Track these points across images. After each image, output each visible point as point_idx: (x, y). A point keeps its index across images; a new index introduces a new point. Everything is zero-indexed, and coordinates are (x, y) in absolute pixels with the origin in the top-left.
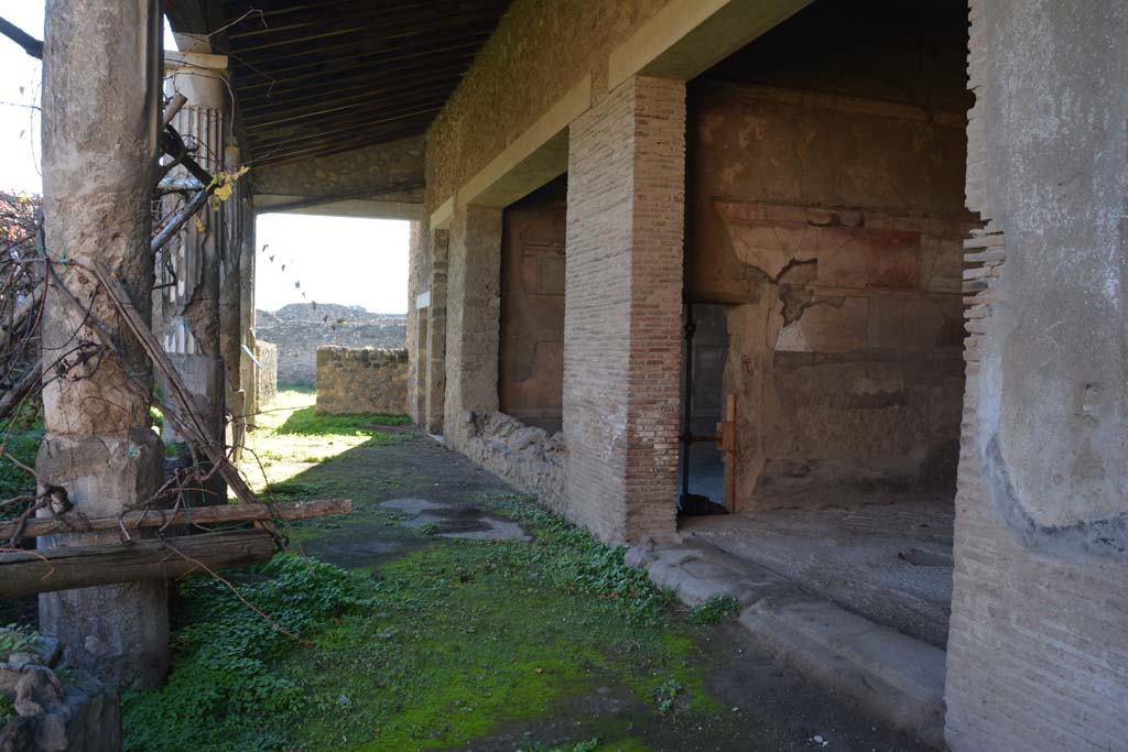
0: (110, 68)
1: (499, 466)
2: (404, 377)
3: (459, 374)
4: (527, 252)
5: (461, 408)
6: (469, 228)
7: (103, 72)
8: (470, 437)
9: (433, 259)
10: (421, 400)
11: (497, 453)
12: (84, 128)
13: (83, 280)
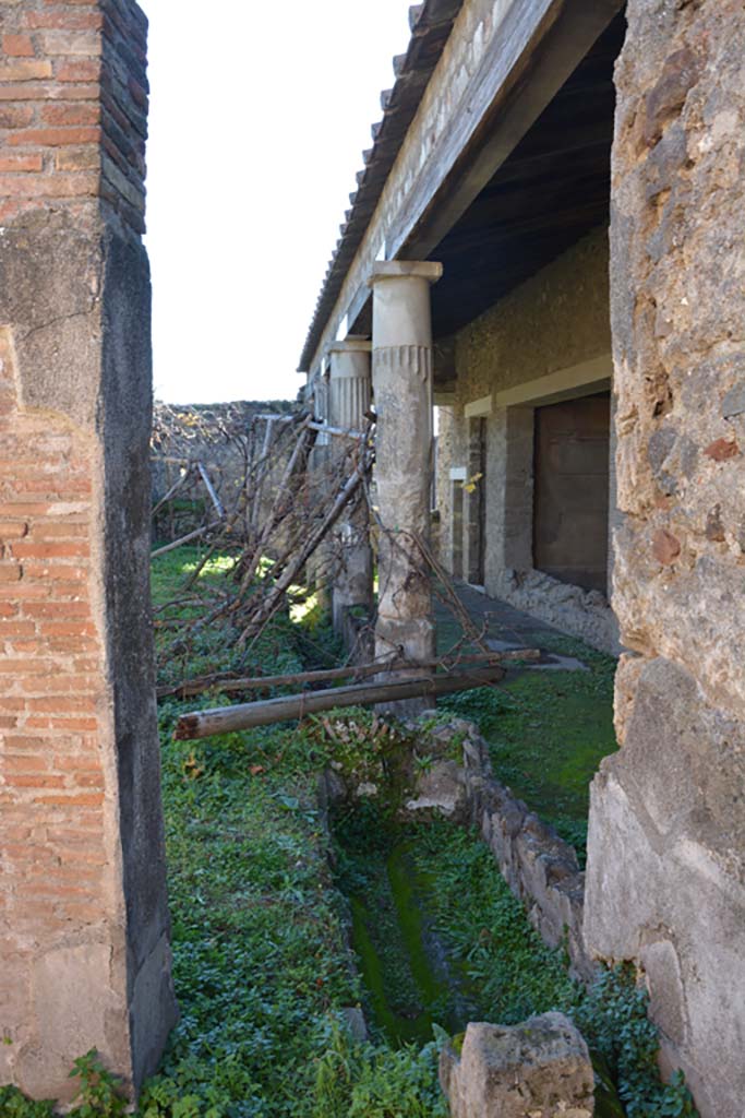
0: (417, 430)
1: (545, 615)
2: (437, 534)
3: (502, 539)
4: (554, 440)
5: (503, 567)
6: (509, 425)
7: (414, 432)
8: (513, 590)
9: (469, 441)
10: (457, 555)
11: (542, 605)
12: (406, 462)
13: (407, 540)
